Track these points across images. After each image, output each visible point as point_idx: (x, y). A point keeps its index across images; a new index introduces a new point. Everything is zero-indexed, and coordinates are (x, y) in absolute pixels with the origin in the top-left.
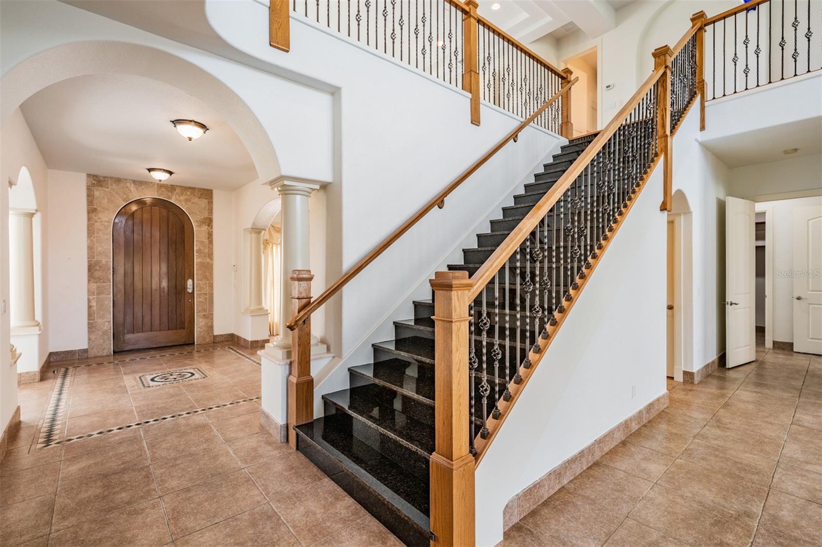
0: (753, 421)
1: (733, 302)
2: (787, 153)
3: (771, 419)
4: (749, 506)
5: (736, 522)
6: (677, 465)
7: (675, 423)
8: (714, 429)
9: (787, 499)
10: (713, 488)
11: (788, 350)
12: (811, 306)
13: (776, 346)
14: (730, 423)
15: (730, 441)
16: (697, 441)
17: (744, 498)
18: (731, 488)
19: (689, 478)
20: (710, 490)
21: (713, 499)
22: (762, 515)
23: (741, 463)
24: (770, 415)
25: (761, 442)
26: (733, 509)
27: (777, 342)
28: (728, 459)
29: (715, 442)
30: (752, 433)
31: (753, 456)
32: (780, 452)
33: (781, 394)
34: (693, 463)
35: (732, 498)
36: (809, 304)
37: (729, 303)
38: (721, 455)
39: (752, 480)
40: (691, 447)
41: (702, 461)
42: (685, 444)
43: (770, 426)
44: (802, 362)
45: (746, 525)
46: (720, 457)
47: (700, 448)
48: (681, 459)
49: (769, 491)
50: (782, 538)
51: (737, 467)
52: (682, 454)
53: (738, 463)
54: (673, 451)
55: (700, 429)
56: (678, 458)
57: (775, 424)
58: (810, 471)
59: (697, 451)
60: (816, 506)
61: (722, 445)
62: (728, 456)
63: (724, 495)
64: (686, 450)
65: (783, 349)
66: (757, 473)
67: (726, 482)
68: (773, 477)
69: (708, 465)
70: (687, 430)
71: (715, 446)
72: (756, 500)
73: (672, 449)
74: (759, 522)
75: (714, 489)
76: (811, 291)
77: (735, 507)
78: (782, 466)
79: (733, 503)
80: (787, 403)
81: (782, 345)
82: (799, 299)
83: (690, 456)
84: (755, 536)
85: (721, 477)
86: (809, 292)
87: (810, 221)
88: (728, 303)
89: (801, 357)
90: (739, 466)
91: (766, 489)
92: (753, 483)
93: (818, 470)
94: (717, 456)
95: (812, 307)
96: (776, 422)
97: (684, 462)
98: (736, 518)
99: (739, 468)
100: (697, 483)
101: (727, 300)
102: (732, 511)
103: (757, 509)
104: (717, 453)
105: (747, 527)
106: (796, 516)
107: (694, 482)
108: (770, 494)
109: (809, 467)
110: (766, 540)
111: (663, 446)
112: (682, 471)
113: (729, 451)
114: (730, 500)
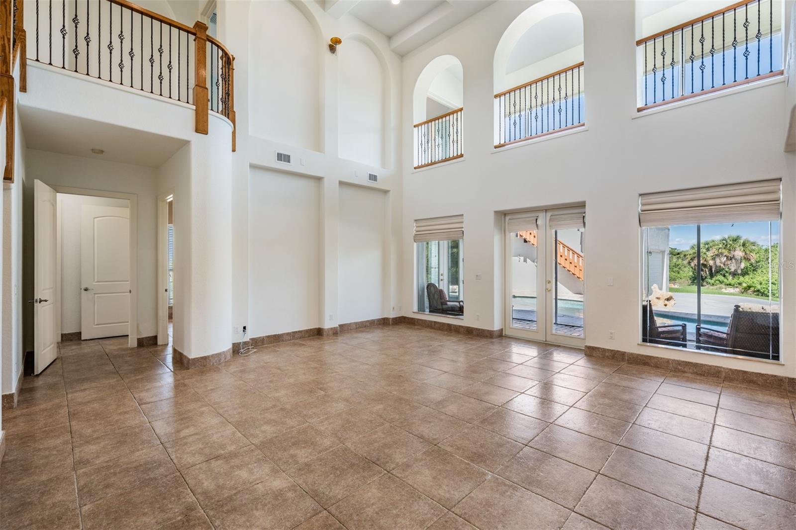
0: (111, 418)
1: (42, 299)
2: (94, 152)
3: (122, 409)
4: (183, 500)
5: (191, 524)
6: (89, 515)
7: (36, 467)
8: (86, 447)
9: (197, 471)
10: (144, 509)
11: (76, 340)
12: (96, 295)
13: (64, 338)
14: (94, 431)
15: (112, 451)
16: (81, 471)
17: (173, 496)
18: (157, 496)
19: (115, 519)
20: (144, 514)
21: (155, 520)
22: (197, 499)
23: (141, 465)
24: (118, 406)
25: (135, 435)
26: (177, 514)
27: (65, 334)
28: (127, 470)
29: (100, 461)
30: (120, 430)
31: (142, 452)
32: (155, 435)
33: (107, 382)
34: (101, 498)
35: (167, 505)
36: (95, 294)
37: (38, 300)
38: (118, 470)
39: (162, 475)
40: (82, 483)
41: (108, 490)
42: (73, 484)
43: (127, 416)
44: (96, 347)
45: (198, 519)
46: (119, 473)
47: (92, 478)
48: (85, 505)
49: (181, 474)
50: (225, 506)
51: (141, 471)
52: (81, 498)
53: (138, 467)
54: (67, 503)
55: (71, 456)
56: (80, 507)
57: (129, 411)
58: (185, 437)
59: (93, 483)
60: (214, 462)
61: (108, 459)
62: (125, 466)
63: (159, 508)
64: (79, 490)
65: (71, 340)
66: (160, 465)
67: (148, 493)
68: (172, 460)
69: (117, 489)
70: (58, 467)
71: (105, 465)
72: (182, 490)
73: (64, 501)
74: (201, 507)
75: (146, 510)
76: (97, 282)
77: (176, 510)
78: (169, 446)
79: (171, 508)
80: (119, 388)
81: (70, 336)
82: (86, 290)
83: (90, 494)
84: (211, 523)
85: (139, 493)
86: (95, 283)
87: (96, 219)
88: (36, 301)
89: (91, 343)
90: (142, 469)
91: (178, 474)
92: (166, 476)
93: (188, 433)
94: (115, 474)
95: (98, 297)
96: (128, 410)
97: (91, 505)
98: (187, 521)
99: (143, 471)
100: (127, 518)
101: (35, 298)
102: (178, 516)
103: (191, 498)
104: (112, 471)
105: (201, 521)
106: (213, 480)
107: (124, 519)
108: (184, 476)
109: (182, 434)
110: (220, 518)
111: (49, 507)
112: (100, 517)
113: (121, 461)
114: (167, 507)
